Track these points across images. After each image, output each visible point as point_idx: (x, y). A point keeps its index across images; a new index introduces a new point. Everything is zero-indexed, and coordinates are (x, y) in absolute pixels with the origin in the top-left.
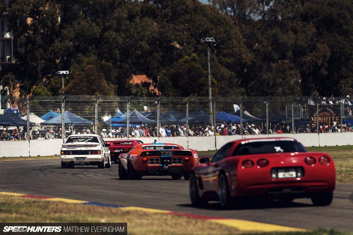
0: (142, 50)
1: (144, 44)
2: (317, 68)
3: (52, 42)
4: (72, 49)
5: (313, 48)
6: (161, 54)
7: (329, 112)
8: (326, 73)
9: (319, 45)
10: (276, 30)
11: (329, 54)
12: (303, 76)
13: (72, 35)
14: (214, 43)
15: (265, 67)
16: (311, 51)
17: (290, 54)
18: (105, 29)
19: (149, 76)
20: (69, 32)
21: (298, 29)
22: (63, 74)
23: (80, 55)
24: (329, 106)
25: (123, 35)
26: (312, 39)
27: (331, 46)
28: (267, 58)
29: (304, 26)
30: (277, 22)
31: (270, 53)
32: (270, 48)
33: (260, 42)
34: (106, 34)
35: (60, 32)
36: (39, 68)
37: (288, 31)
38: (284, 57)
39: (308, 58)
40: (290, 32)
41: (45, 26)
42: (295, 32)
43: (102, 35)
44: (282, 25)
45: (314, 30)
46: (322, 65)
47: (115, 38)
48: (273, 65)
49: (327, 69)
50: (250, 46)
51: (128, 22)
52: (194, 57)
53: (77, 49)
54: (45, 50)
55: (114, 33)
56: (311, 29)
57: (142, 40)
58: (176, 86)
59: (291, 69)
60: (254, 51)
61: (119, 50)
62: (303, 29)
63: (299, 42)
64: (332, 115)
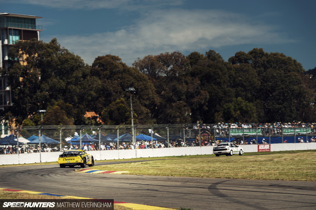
0: (91, 97)
1: (93, 93)
2: (201, 106)
3: (35, 92)
4: (48, 97)
5: (198, 93)
6: (104, 99)
7: (207, 133)
8: (207, 108)
9: (202, 92)
10: (174, 83)
11: (208, 97)
12: (193, 111)
13: (48, 88)
14: (134, 91)
15: (168, 105)
16: (197, 95)
17: (184, 97)
18: (68, 83)
19: (96, 113)
20: (45, 86)
21: (189, 81)
22: (42, 112)
23: (53, 100)
24: (207, 129)
25: (80, 87)
26: (197, 88)
27: (209, 92)
28: (170, 100)
29: (193, 80)
30: (175, 78)
31: (171, 96)
32: (171, 94)
33: (165, 90)
34: (69, 87)
35: (40, 86)
36: (27, 109)
37: (182, 83)
38: (180, 100)
39: (195, 100)
40: (184, 84)
41: (31, 82)
42: (187, 83)
43: (66, 87)
44: (178, 80)
45: (199, 82)
46: (204, 104)
47: (74, 89)
48: (174, 104)
49: (207, 106)
50: (158, 93)
51: (82, 79)
52: (122, 100)
53: (51, 96)
54: (31, 97)
55: (74, 86)
56: (197, 82)
57: (91, 90)
58: (111, 118)
59: (185, 106)
60: (162, 95)
61: (77, 96)
62: (192, 81)
63: (189, 90)
64: (209, 135)
